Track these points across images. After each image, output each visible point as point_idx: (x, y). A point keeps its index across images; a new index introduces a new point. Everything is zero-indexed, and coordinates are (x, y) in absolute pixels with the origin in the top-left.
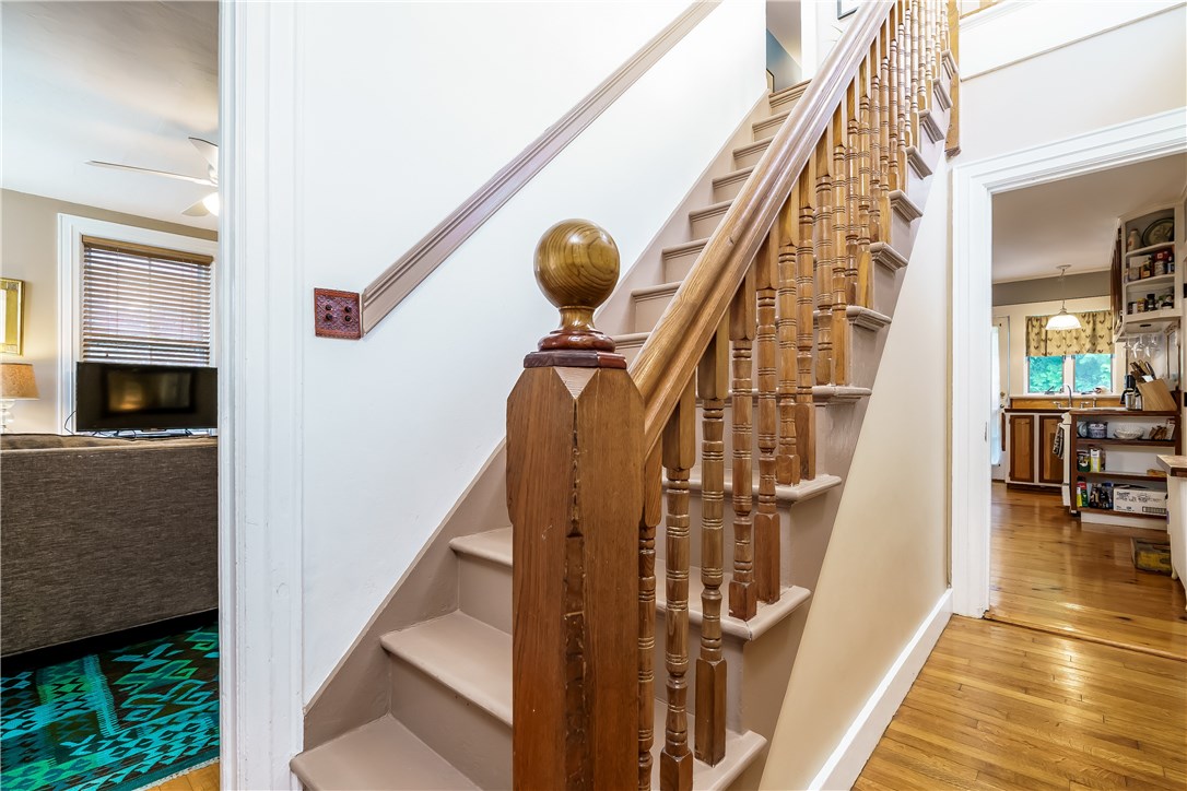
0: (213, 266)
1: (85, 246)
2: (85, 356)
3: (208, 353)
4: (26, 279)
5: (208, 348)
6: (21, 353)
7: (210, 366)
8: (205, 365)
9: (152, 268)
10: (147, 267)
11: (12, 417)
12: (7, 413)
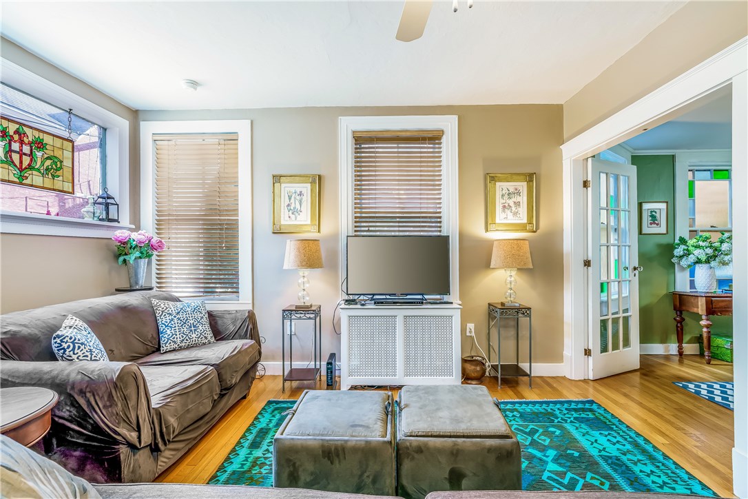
0: (444, 140)
1: (356, 140)
2: (356, 231)
3: (440, 222)
4: (321, 174)
5: (440, 217)
6: (319, 231)
7: (442, 234)
8: (439, 234)
9: (400, 150)
10: (396, 150)
11: (308, 282)
12: (306, 279)
